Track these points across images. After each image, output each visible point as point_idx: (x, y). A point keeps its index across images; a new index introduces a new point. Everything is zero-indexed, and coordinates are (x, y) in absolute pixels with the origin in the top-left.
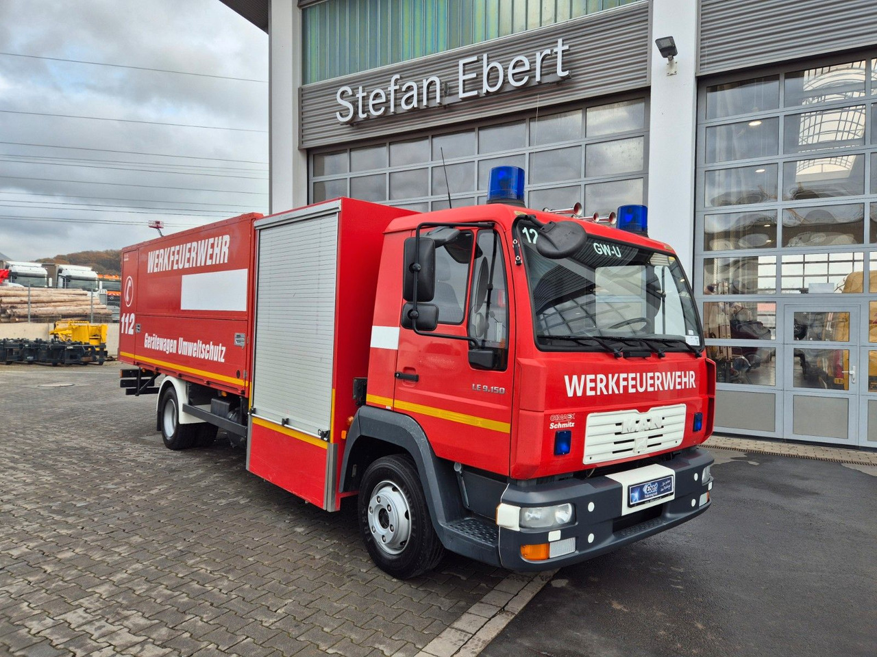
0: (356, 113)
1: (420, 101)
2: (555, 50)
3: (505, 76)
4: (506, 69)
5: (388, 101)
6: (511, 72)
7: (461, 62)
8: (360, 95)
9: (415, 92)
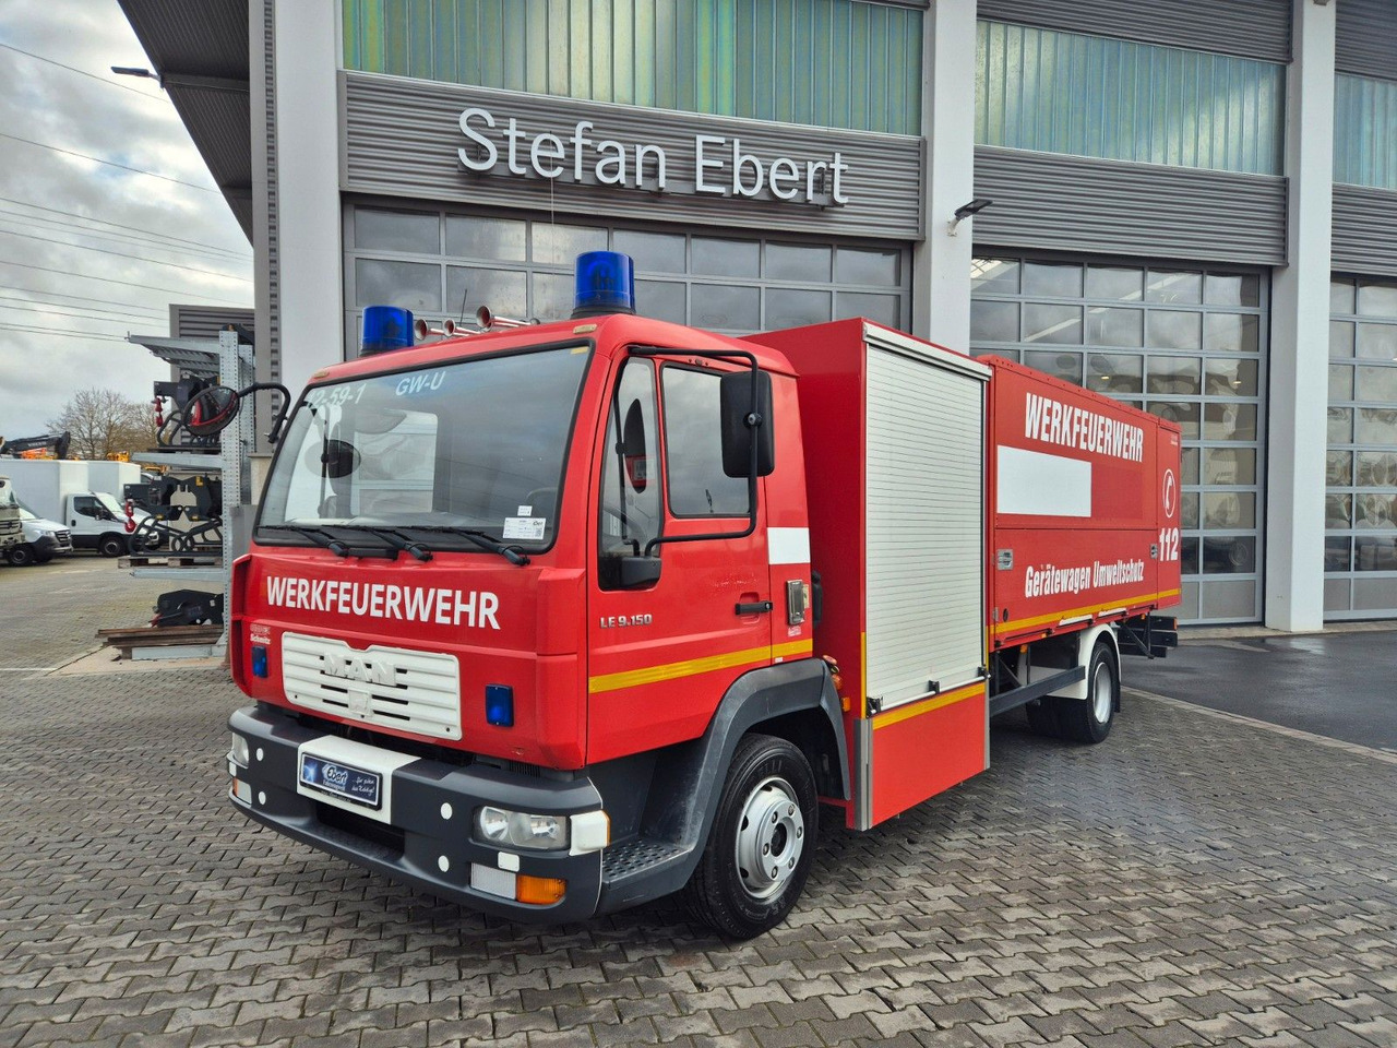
0: (503, 160)
1: (631, 174)
2: (832, 166)
3: (767, 177)
4: (767, 167)
5: (571, 157)
6: (774, 176)
7: (700, 139)
8: (513, 133)
9: (622, 159)
